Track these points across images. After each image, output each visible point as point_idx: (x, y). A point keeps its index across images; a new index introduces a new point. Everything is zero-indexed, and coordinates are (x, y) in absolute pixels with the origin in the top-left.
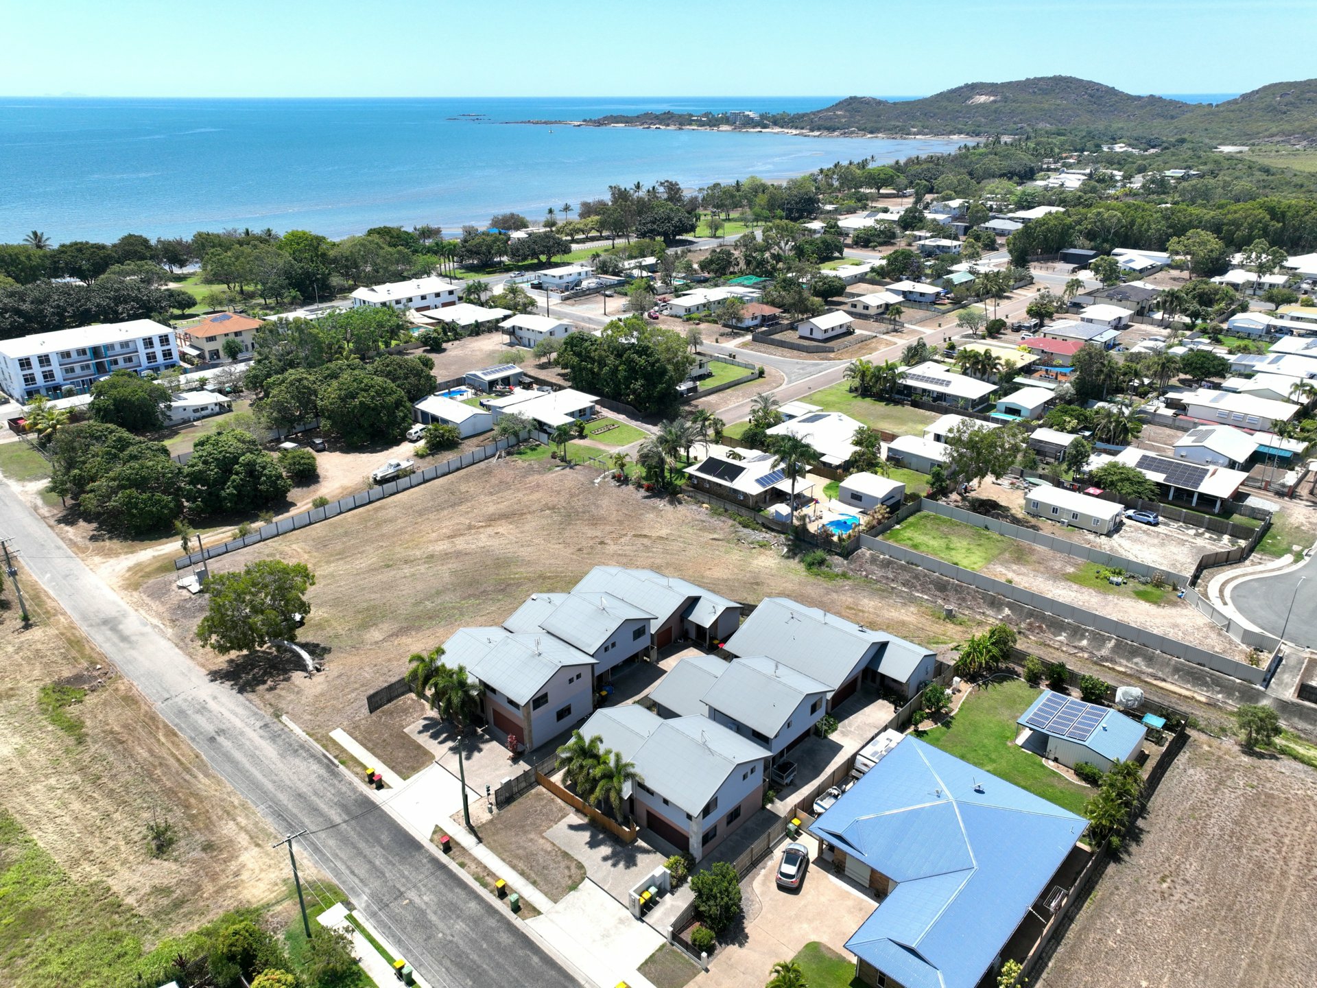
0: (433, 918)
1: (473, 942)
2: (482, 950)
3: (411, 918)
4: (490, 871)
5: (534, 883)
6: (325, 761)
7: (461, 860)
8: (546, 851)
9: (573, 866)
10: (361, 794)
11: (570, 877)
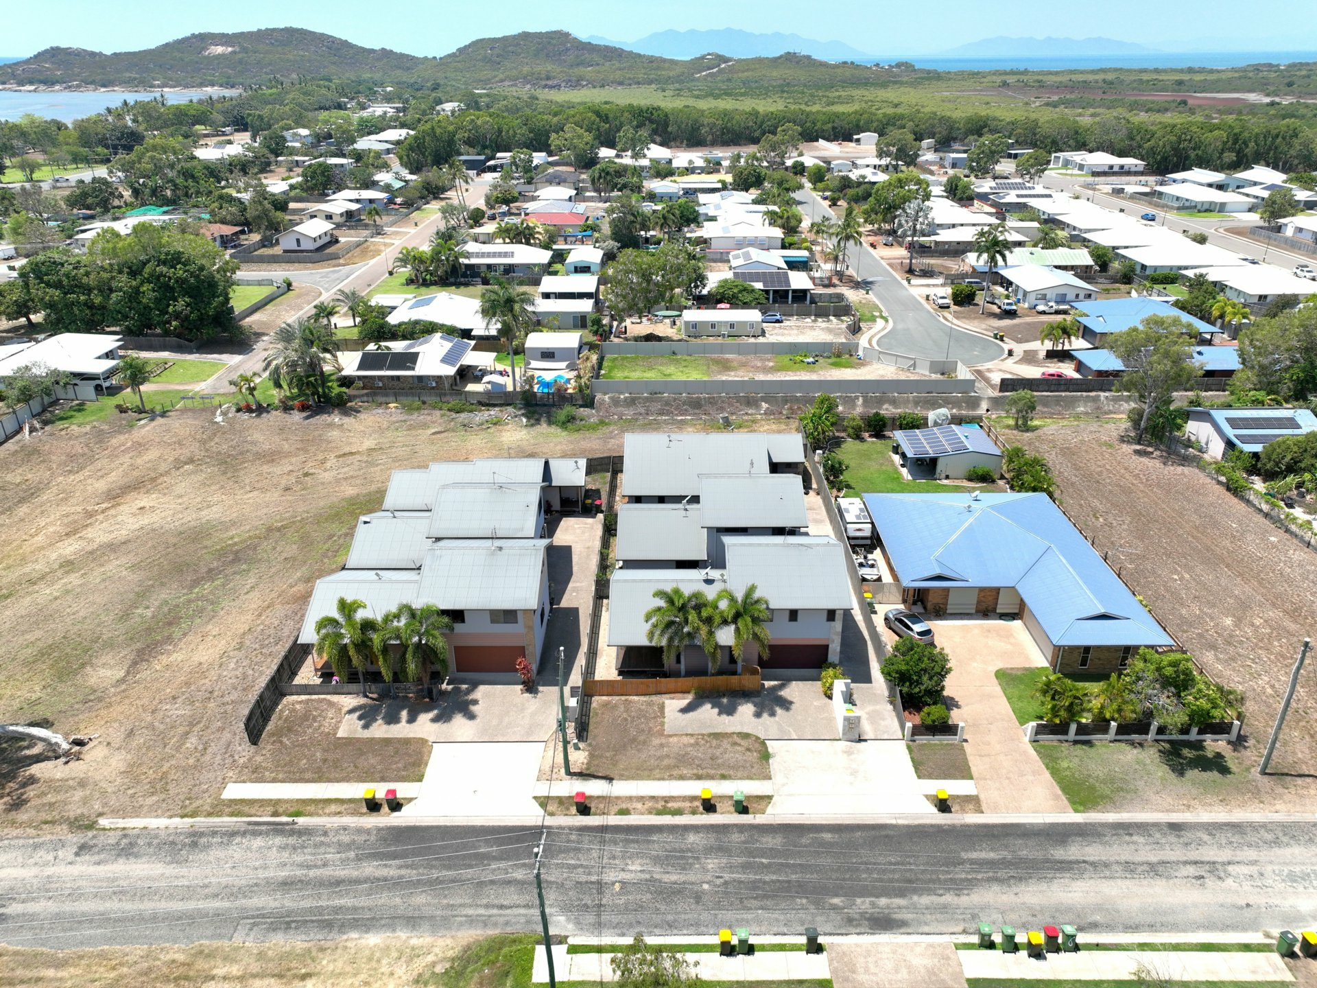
0: (674, 878)
1: (745, 867)
2: (768, 867)
3: (649, 896)
4: (663, 798)
5: (724, 777)
6: (264, 828)
7: (615, 809)
8: (692, 745)
9: (738, 740)
10: (379, 830)
11: (748, 750)
